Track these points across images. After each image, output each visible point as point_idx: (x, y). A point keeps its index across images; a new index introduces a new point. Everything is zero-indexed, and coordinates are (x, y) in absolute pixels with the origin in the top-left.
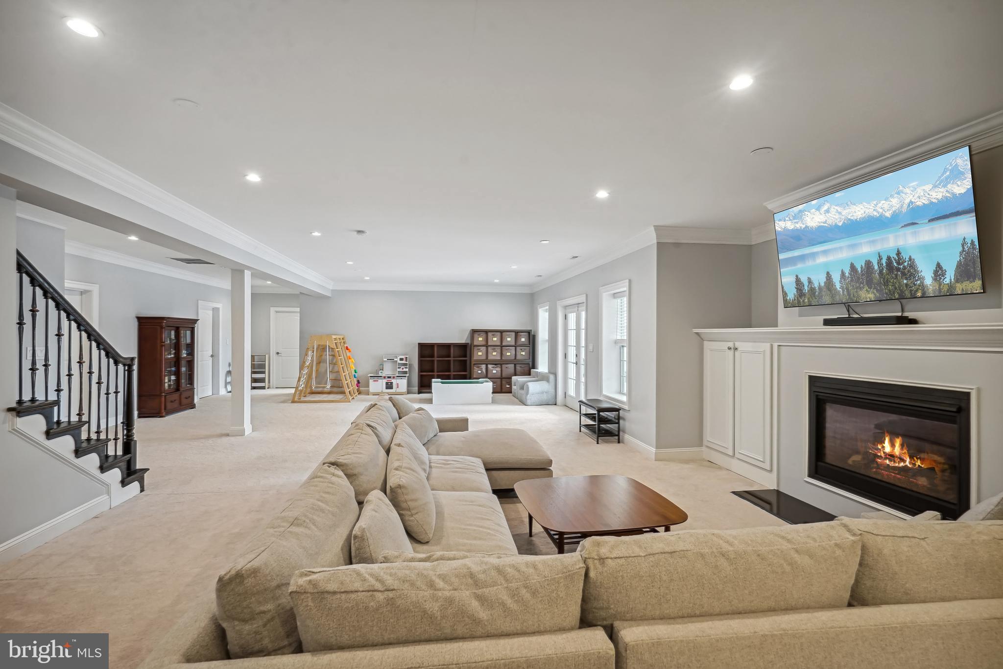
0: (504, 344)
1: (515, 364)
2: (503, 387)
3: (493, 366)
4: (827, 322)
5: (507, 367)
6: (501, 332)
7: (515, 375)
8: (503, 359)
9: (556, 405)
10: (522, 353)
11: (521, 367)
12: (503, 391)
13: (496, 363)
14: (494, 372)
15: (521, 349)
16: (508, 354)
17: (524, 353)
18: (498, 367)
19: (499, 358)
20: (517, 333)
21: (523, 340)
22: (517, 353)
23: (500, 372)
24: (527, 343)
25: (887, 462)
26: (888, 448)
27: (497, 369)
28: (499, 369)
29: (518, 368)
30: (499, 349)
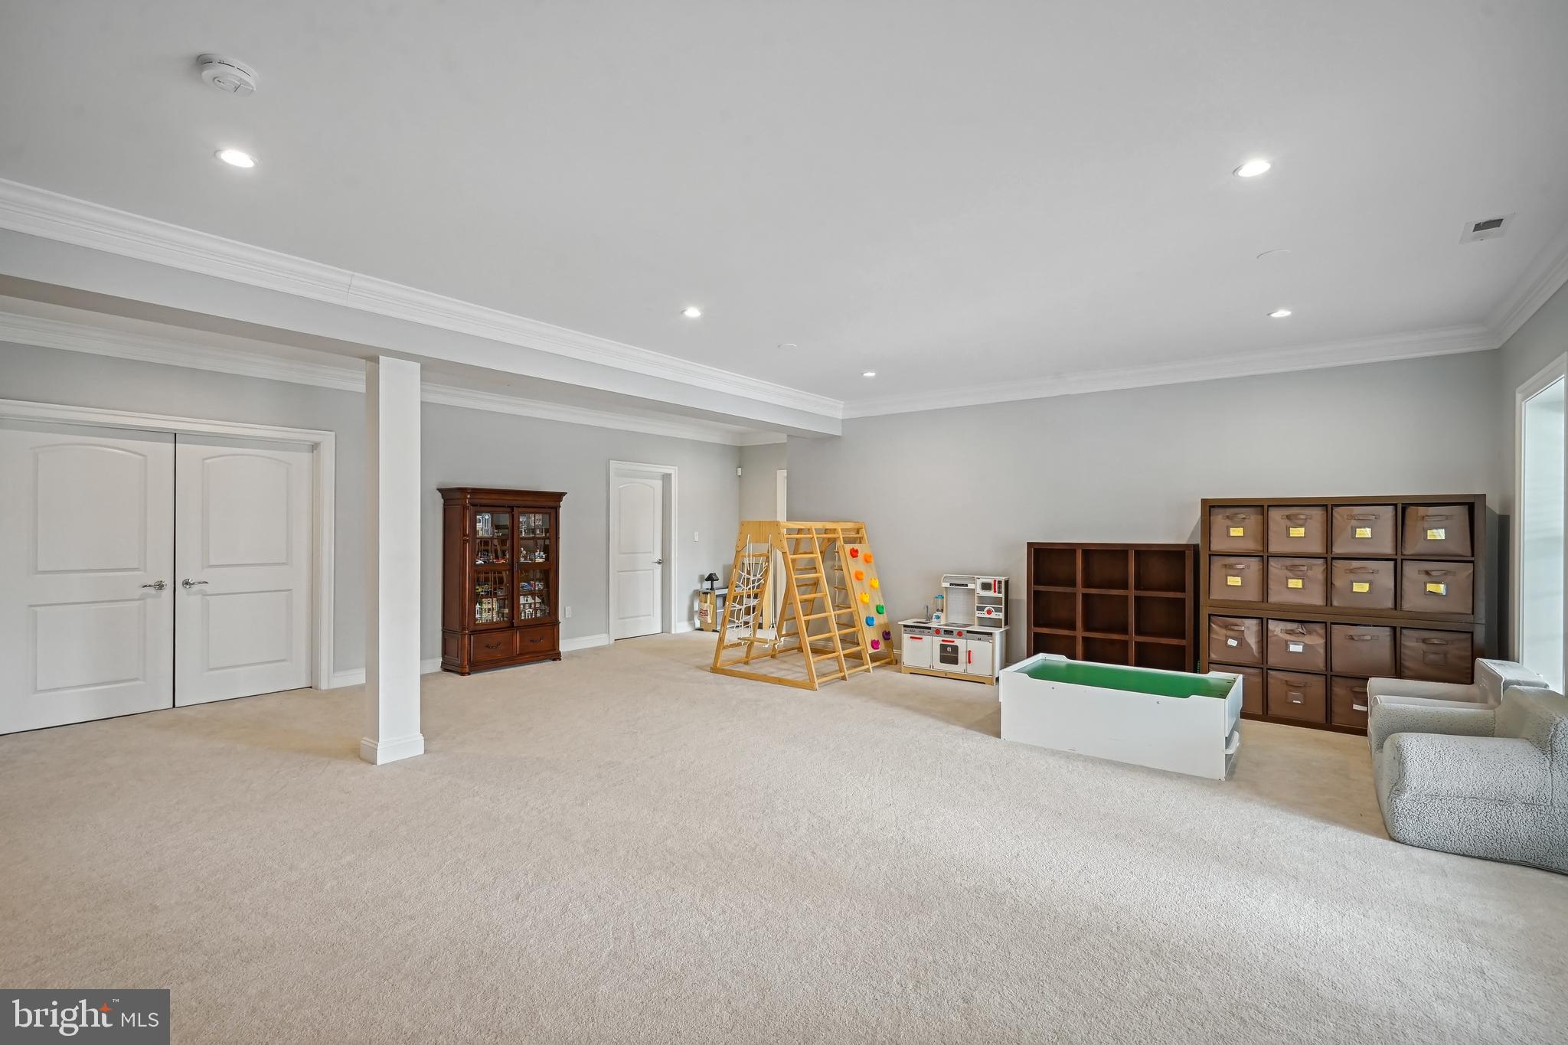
0: (1338, 550)
1: (1394, 629)
2: (1337, 709)
3: (1290, 626)
5: (1352, 638)
6: (1328, 507)
7: (1398, 671)
8: (1335, 603)
10: (1431, 587)
11: (1424, 641)
12: (1337, 721)
13: (1301, 618)
14: (1293, 648)
15: (1427, 573)
16: (1361, 587)
17: (1441, 589)
18: (1310, 633)
19: (1316, 599)
20: (1403, 509)
21: (1439, 534)
22: (1407, 586)
23: (1322, 651)
24: (1462, 548)
27: (1308, 639)
28: (1317, 641)
29: (1411, 642)
30: (1317, 569)
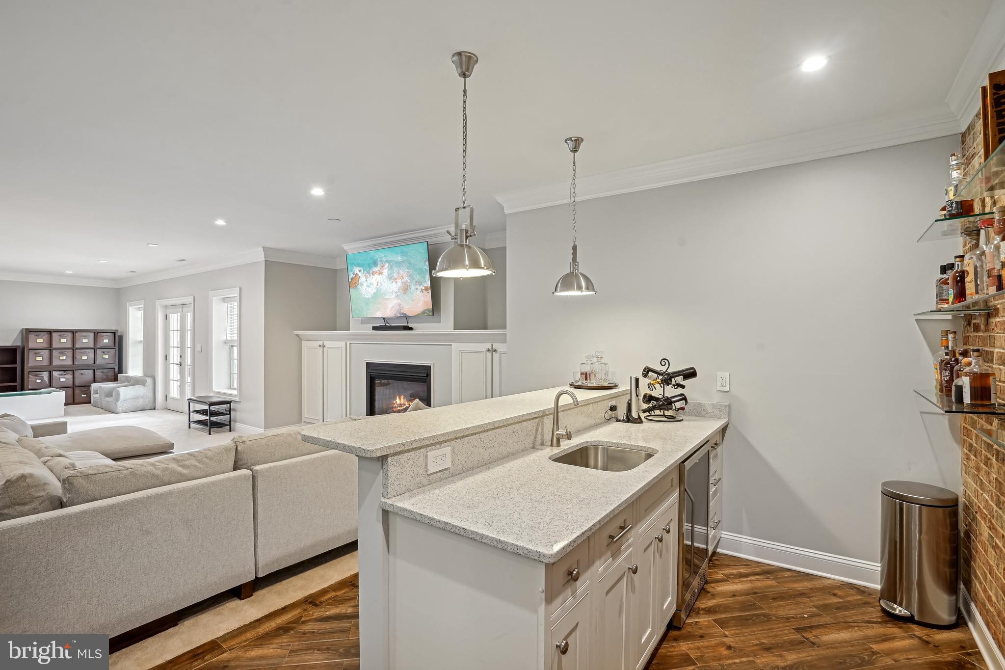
0: (77, 346)
1: (94, 370)
2: (76, 397)
3: (61, 373)
4: (375, 328)
5: (82, 374)
6: (73, 332)
7: (95, 381)
8: (76, 363)
9: (155, 409)
10: (104, 356)
11: (102, 372)
12: (76, 401)
13: (64, 370)
14: (62, 380)
15: (103, 352)
16: (84, 358)
17: (107, 357)
18: (67, 374)
19: (69, 362)
20: (96, 334)
21: (106, 341)
22: (98, 356)
23: (72, 379)
24: (112, 344)
25: (399, 408)
26: (398, 401)
27: (67, 376)
28: (70, 377)
29: (99, 373)
30: (70, 352)
